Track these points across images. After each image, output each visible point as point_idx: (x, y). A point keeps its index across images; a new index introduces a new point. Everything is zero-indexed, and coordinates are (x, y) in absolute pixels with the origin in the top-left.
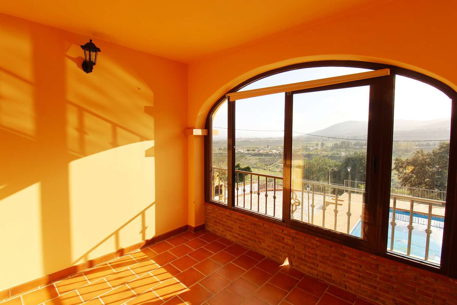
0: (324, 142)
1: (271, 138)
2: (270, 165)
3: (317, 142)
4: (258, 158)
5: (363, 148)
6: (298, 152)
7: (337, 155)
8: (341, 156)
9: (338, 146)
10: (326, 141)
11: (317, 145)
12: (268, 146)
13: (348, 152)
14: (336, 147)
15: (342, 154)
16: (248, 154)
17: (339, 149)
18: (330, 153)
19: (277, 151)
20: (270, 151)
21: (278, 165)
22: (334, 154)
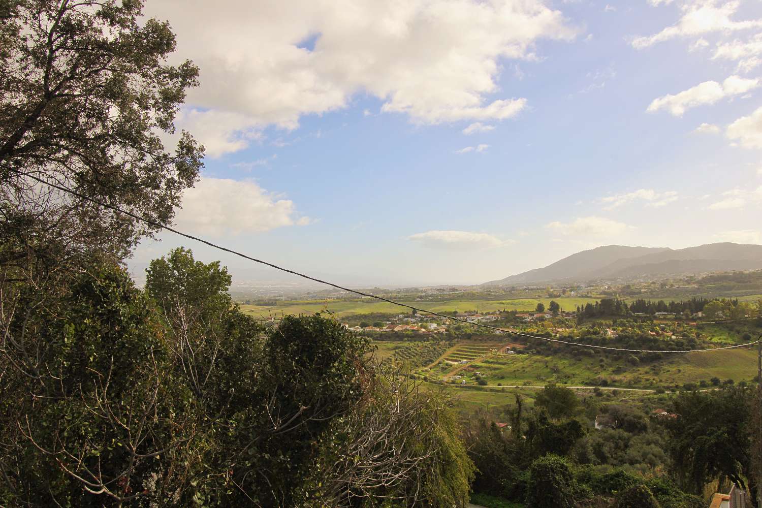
0: (555, 300)
2: (425, 364)
3: (539, 302)
4: (391, 345)
5: (656, 318)
6: (494, 327)
7: (594, 336)
8: (604, 339)
9: (595, 311)
10: (559, 296)
11: (540, 308)
12: (415, 311)
13: (621, 329)
14: (588, 314)
15: (606, 331)
17: (598, 321)
18: (576, 331)
19: (438, 325)
20: (422, 327)
21: (447, 364)
22: (588, 332)
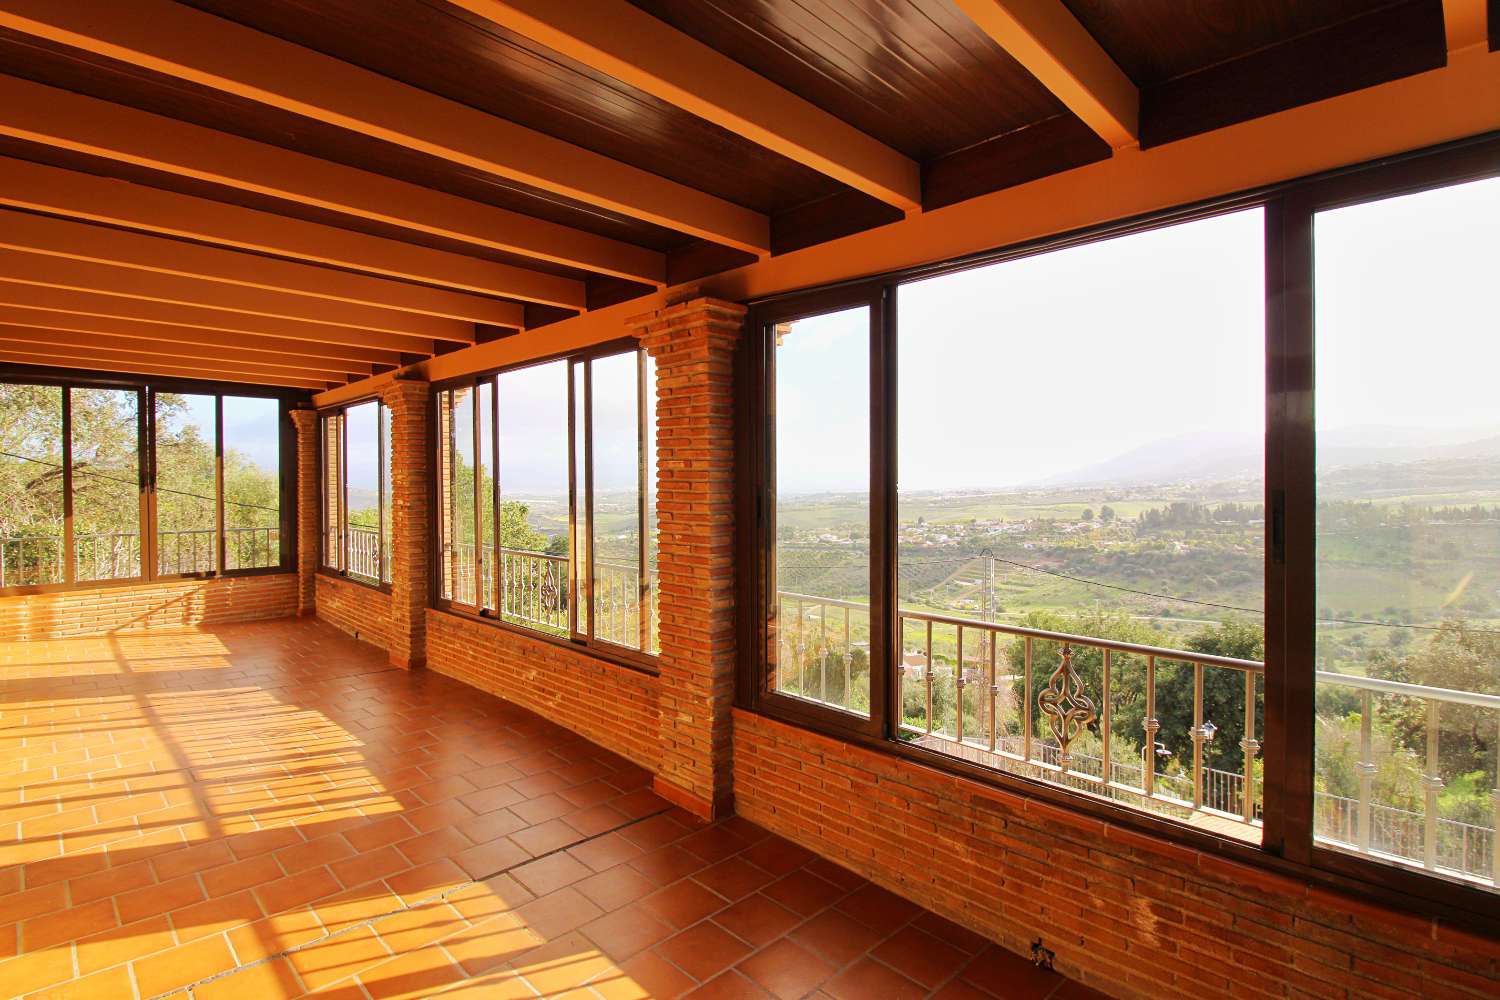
0: (1110, 505)
1: (931, 493)
2: (929, 584)
3: (1087, 507)
5: (1249, 527)
6: (1023, 539)
8: (1170, 556)
9: (1162, 519)
10: (1115, 500)
11: (1088, 515)
12: (921, 520)
13: (1195, 541)
14: (1153, 522)
15: (1174, 546)
16: (854, 548)
17: (1165, 532)
18: (1132, 545)
19: (949, 536)
20: (928, 538)
21: (956, 585)
22: (1148, 546)
